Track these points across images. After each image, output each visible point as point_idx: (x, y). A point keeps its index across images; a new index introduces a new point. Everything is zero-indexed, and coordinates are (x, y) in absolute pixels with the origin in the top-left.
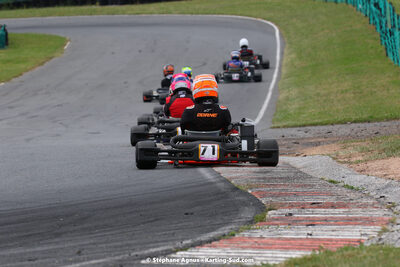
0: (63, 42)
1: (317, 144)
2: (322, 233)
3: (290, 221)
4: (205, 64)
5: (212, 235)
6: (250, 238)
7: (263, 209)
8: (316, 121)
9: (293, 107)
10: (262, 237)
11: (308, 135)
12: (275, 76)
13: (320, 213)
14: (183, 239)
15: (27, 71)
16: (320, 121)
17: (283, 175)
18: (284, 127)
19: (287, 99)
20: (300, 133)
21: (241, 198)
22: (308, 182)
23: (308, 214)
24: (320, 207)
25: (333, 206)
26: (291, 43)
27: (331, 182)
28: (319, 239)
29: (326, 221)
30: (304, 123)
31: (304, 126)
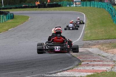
0: (28, 17)
1: (95, 45)
2: (96, 68)
3: (88, 65)
4: (65, 24)
5: (67, 68)
6: (77, 69)
7: (81, 62)
8: (94, 39)
9: (88, 35)
10: (80, 69)
11: (92, 43)
12: (84, 27)
13: (96, 63)
14: (60, 70)
15: (19, 25)
16: (96, 39)
17: (86, 53)
18: (86, 40)
19: (87, 33)
20: (90, 42)
21: (75, 59)
22: (92, 55)
23: (93, 63)
24: (96, 61)
25: (99, 61)
26: (88, 19)
27: (99, 55)
28: (95, 70)
29: (97, 65)
30: (91, 39)
31: (91, 40)
